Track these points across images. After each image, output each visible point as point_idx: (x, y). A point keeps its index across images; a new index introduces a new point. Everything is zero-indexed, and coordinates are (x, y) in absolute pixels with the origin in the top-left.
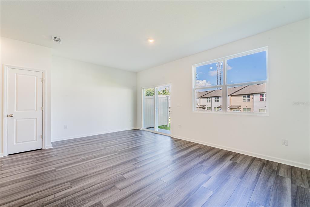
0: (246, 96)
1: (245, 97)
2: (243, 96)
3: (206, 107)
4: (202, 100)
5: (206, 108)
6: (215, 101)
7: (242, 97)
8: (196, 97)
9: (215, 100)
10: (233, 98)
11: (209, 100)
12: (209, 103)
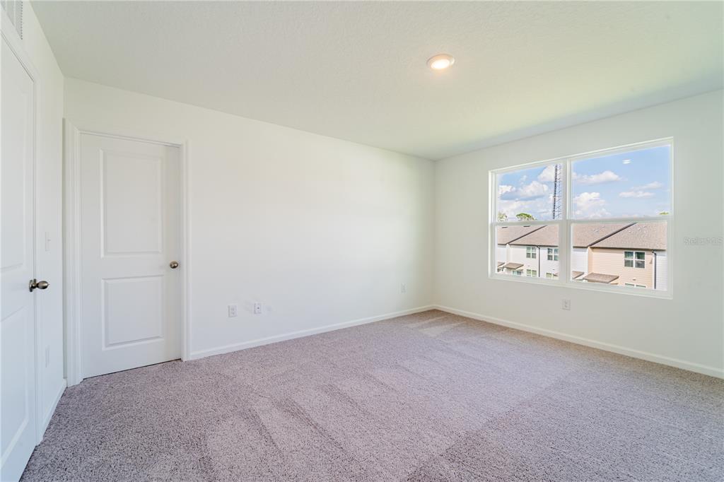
0: (634, 255)
1: (632, 255)
2: (626, 252)
3: (524, 268)
4: (512, 250)
5: (525, 271)
6: (550, 258)
7: (623, 255)
8: (497, 242)
9: (549, 256)
10: (597, 255)
11: (531, 252)
12: (531, 259)
